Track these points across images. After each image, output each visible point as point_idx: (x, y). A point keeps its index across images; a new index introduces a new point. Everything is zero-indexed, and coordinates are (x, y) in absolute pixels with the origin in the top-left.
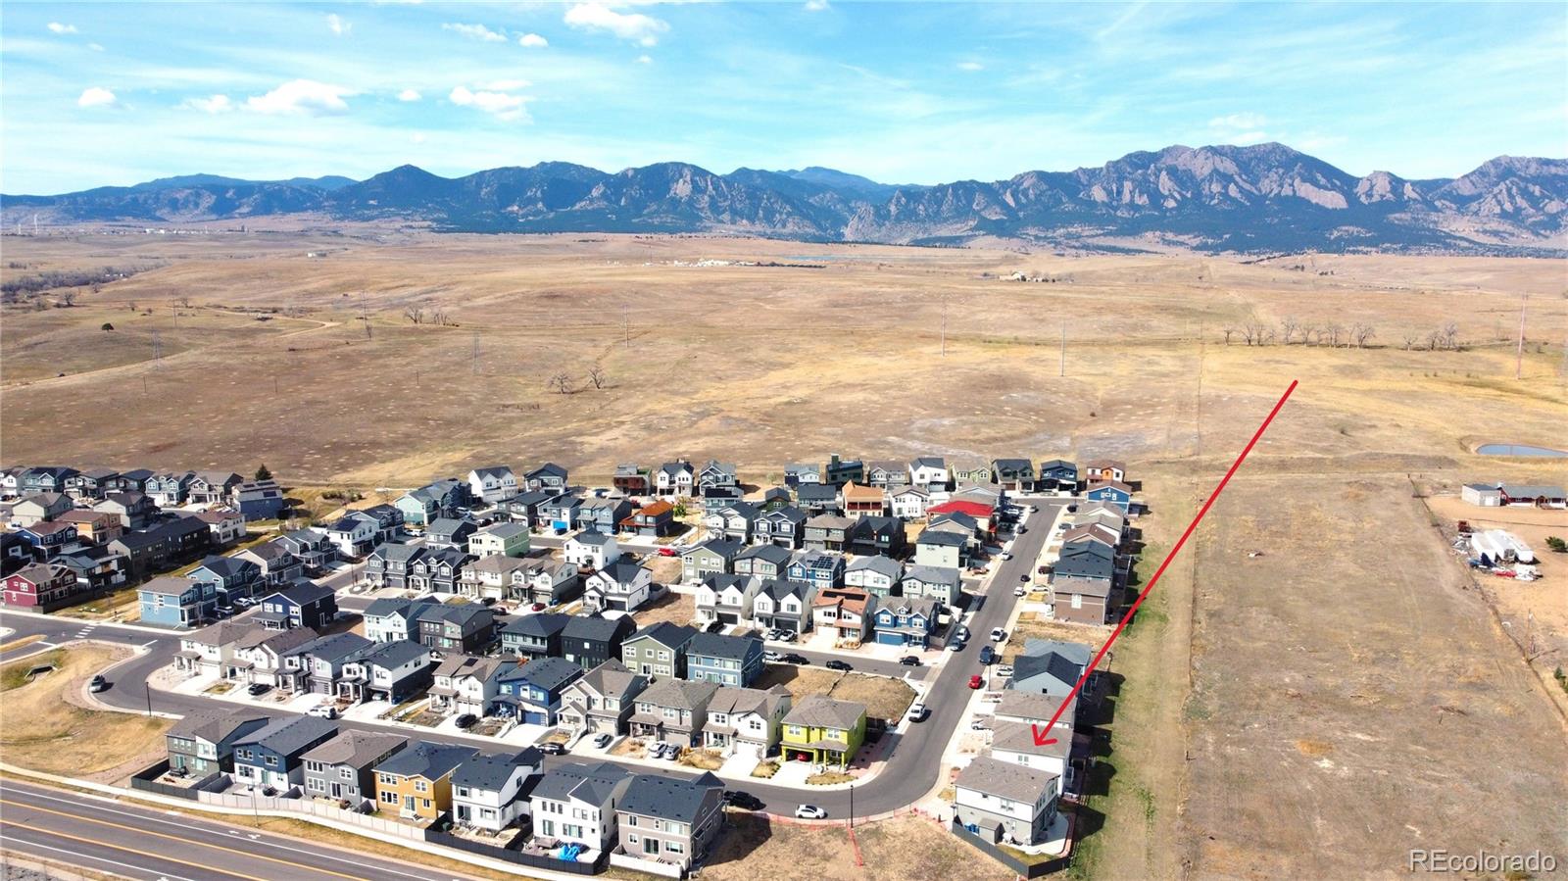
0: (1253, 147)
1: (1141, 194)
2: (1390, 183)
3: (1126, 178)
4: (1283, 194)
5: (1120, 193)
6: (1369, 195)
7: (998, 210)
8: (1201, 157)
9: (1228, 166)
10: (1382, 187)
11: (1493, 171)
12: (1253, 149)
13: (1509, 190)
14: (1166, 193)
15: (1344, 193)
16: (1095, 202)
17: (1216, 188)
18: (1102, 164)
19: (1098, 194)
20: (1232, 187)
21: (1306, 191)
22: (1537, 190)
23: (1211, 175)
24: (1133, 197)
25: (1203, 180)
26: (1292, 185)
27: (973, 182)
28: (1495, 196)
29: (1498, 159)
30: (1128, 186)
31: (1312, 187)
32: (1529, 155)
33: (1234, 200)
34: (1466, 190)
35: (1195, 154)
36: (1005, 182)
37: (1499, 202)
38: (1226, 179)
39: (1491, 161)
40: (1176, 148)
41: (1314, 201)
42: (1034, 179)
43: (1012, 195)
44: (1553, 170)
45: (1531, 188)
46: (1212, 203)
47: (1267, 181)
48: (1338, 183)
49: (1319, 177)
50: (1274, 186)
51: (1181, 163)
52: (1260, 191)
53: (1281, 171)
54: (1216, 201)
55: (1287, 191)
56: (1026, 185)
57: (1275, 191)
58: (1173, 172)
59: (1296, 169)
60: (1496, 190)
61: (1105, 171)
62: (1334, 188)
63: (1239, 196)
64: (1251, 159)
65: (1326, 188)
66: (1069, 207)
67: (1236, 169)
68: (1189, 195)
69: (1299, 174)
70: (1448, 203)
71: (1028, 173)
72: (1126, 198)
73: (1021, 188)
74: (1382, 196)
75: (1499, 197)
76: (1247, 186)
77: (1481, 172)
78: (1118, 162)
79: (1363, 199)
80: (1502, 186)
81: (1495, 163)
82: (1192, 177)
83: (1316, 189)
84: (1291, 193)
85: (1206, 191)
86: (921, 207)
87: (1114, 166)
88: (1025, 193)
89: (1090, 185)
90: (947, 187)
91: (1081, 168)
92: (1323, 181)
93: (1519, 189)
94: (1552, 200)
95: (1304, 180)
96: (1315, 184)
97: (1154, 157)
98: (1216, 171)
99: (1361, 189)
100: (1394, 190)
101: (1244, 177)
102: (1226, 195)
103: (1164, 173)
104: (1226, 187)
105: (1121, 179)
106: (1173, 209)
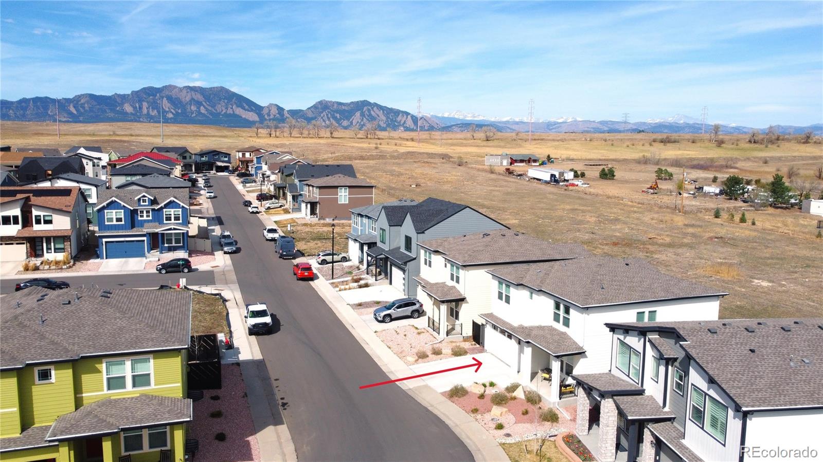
0: (211, 88)
1: (153, 109)
2: (278, 110)
3: (143, 101)
4: (228, 112)
5: (141, 108)
6: (269, 115)
7: (66, 115)
8: (185, 91)
9: (199, 97)
10: (274, 111)
11: (320, 106)
12: (211, 89)
13: (327, 115)
14: (167, 109)
15: (257, 113)
16: (127, 113)
17: (193, 108)
18: (129, 92)
19: (128, 108)
20: (202, 108)
21: (239, 111)
22: (338, 116)
23: (190, 101)
24: (148, 111)
25: (187, 104)
26: (232, 108)
27: (47, 98)
28: (322, 118)
29: (321, 101)
30: (145, 105)
31: (241, 110)
32: (333, 101)
33: (204, 115)
34: (310, 115)
35: (181, 90)
36: (69, 99)
37: (324, 121)
38: (199, 104)
39: (319, 102)
40: (170, 86)
41: (244, 117)
42: (88, 98)
43: (74, 107)
44: (343, 107)
45: (336, 115)
46: (192, 116)
47: (220, 106)
48: (254, 109)
49: (245, 105)
50: (224, 109)
51: (174, 93)
52: (217, 111)
53: (226, 101)
54: (194, 115)
55: (230, 111)
56: (82, 101)
57: (224, 111)
58: (170, 99)
59: (233, 100)
60: (322, 115)
61: (131, 96)
62: (252, 110)
63: (206, 113)
64: (210, 94)
65: (248, 111)
66: (111, 115)
67: (203, 99)
68: (180, 111)
69: (235, 103)
70: (303, 120)
71: (83, 95)
72: (145, 111)
73: (80, 103)
74: (275, 116)
75: (324, 118)
76: (210, 108)
77: (315, 107)
78: (138, 92)
79: (266, 117)
80: (324, 113)
81: (320, 102)
82: (181, 102)
83: (244, 111)
84: (232, 112)
85: (189, 110)
86: (11, 111)
87: (135, 94)
88: (83, 106)
89: (122, 104)
90: (30, 100)
91: (116, 94)
92: (247, 107)
93: (331, 115)
94: (344, 120)
95: (238, 106)
96: (244, 108)
97: (159, 90)
98: (193, 99)
99: (265, 112)
100: (279, 113)
101: (208, 103)
102: (199, 113)
103: (165, 99)
104: (199, 108)
105: (141, 101)
106: (171, 118)
